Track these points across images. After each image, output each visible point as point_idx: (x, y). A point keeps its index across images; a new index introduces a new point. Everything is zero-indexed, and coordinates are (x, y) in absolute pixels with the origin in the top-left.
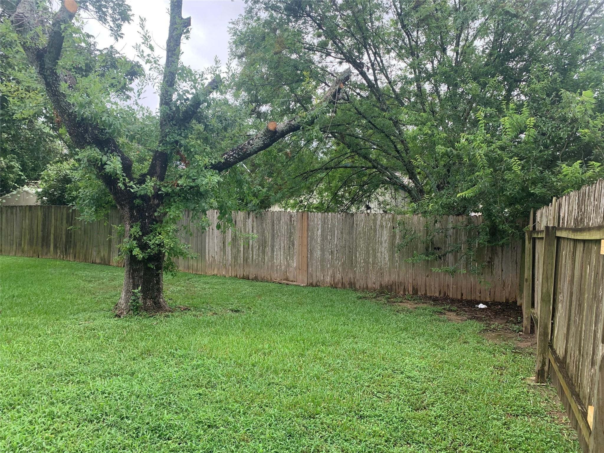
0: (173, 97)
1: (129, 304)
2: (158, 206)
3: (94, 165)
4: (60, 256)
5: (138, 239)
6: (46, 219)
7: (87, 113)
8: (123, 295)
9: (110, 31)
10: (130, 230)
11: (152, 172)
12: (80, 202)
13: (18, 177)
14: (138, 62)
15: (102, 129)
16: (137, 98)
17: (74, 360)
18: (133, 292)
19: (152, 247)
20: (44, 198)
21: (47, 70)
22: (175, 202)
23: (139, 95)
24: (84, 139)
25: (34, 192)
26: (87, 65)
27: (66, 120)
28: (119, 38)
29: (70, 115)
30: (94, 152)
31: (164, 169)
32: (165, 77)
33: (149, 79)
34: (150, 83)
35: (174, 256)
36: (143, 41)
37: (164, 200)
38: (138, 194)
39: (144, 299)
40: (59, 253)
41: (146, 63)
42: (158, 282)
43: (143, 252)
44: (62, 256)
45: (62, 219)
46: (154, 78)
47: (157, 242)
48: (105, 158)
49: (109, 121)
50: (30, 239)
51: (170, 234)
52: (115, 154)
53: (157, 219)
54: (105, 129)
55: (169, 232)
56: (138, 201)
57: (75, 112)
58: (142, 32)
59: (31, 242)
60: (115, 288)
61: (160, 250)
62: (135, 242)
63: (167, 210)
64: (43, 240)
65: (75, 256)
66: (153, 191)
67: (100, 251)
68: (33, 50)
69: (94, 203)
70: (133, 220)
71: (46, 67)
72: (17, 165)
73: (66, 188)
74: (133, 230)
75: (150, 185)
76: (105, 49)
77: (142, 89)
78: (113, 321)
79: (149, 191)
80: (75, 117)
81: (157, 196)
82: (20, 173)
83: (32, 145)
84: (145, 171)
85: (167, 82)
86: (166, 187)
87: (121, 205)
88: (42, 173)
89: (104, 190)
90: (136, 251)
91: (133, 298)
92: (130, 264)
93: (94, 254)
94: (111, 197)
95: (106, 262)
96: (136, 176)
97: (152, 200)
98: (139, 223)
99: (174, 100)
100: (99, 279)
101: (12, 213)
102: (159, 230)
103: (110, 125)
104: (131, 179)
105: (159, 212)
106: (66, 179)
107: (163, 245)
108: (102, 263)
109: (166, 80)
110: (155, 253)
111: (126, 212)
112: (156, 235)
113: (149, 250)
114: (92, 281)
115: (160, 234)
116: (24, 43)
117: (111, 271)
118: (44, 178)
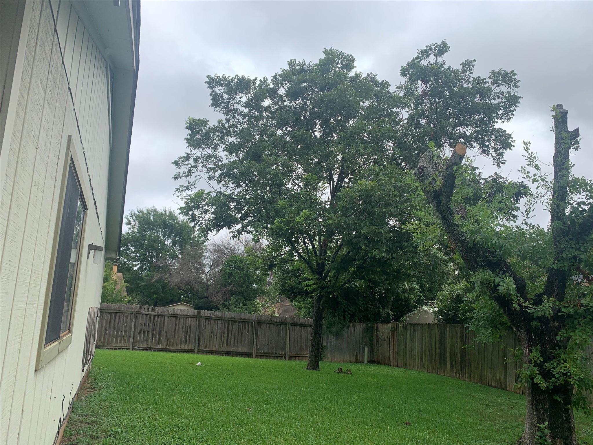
0: (566, 211)
1: (535, 440)
2: (559, 328)
3: (487, 287)
4: (456, 375)
5: (540, 366)
6: (442, 335)
7: (478, 239)
8: (527, 428)
9: (493, 161)
10: (529, 354)
11: (548, 292)
12: (476, 323)
13: (418, 297)
14: (523, 182)
15: (493, 252)
16: (525, 218)
18: (539, 427)
19: (557, 376)
20: (440, 317)
21: (443, 206)
22: (580, 325)
23: (527, 215)
24: (477, 263)
25: (431, 311)
26: (474, 195)
27: (460, 247)
28: (501, 165)
29: (462, 242)
30: (486, 274)
31: (563, 288)
32: (554, 193)
33: (537, 197)
34: (538, 201)
35: (586, 390)
36: (529, 163)
37: (566, 323)
38: (535, 315)
39: (553, 437)
40: (455, 372)
41: (533, 183)
42: (569, 420)
43: (546, 381)
44: (458, 375)
45: (456, 337)
46: (542, 195)
47: (562, 371)
48: (497, 280)
49: (499, 243)
50: (430, 355)
51: (578, 362)
52: (507, 274)
53: (560, 344)
54: (496, 251)
55: (577, 359)
56: (535, 323)
57: (468, 239)
58: (527, 155)
59: (430, 359)
61: (567, 381)
62: (536, 369)
63: (572, 334)
64: (440, 358)
65: (470, 376)
66: (551, 312)
67: (495, 374)
68: (431, 192)
69: (489, 324)
70: (531, 343)
71: (442, 204)
72: (417, 287)
73: (459, 307)
74: (532, 355)
75: (548, 305)
76: (489, 177)
77: (531, 208)
79: (547, 312)
80: (468, 244)
81: (557, 317)
82: (420, 294)
83: (430, 270)
84: (541, 290)
85: (558, 196)
86: (567, 307)
87: (517, 327)
88: (437, 294)
89: (498, 311)
90: (538, 379)
91: (539, 434)
92: (532, 393)
93: (490, 376)
94: (505, 318)
95: (502, 387)
96: (531, 295)
97: (552, 322)
98: (538, 348)
99: (567, 214)
100: (497, 404)
101: (414, 330)
102: (563, 356)
103: (501, 247)
104: (526, 300)
105: (561, 336)
106: (459, 299)
107: (570, 375)
108: (499, 386)
109: (556, 195)
110: (561, 384)
111: (523, 334)
112: (560, 362)
113: (553, 379)
114: (490, 406)
115: (565, 361)
116: (425, 189)
117: (509, 397)
118: (439, 298)
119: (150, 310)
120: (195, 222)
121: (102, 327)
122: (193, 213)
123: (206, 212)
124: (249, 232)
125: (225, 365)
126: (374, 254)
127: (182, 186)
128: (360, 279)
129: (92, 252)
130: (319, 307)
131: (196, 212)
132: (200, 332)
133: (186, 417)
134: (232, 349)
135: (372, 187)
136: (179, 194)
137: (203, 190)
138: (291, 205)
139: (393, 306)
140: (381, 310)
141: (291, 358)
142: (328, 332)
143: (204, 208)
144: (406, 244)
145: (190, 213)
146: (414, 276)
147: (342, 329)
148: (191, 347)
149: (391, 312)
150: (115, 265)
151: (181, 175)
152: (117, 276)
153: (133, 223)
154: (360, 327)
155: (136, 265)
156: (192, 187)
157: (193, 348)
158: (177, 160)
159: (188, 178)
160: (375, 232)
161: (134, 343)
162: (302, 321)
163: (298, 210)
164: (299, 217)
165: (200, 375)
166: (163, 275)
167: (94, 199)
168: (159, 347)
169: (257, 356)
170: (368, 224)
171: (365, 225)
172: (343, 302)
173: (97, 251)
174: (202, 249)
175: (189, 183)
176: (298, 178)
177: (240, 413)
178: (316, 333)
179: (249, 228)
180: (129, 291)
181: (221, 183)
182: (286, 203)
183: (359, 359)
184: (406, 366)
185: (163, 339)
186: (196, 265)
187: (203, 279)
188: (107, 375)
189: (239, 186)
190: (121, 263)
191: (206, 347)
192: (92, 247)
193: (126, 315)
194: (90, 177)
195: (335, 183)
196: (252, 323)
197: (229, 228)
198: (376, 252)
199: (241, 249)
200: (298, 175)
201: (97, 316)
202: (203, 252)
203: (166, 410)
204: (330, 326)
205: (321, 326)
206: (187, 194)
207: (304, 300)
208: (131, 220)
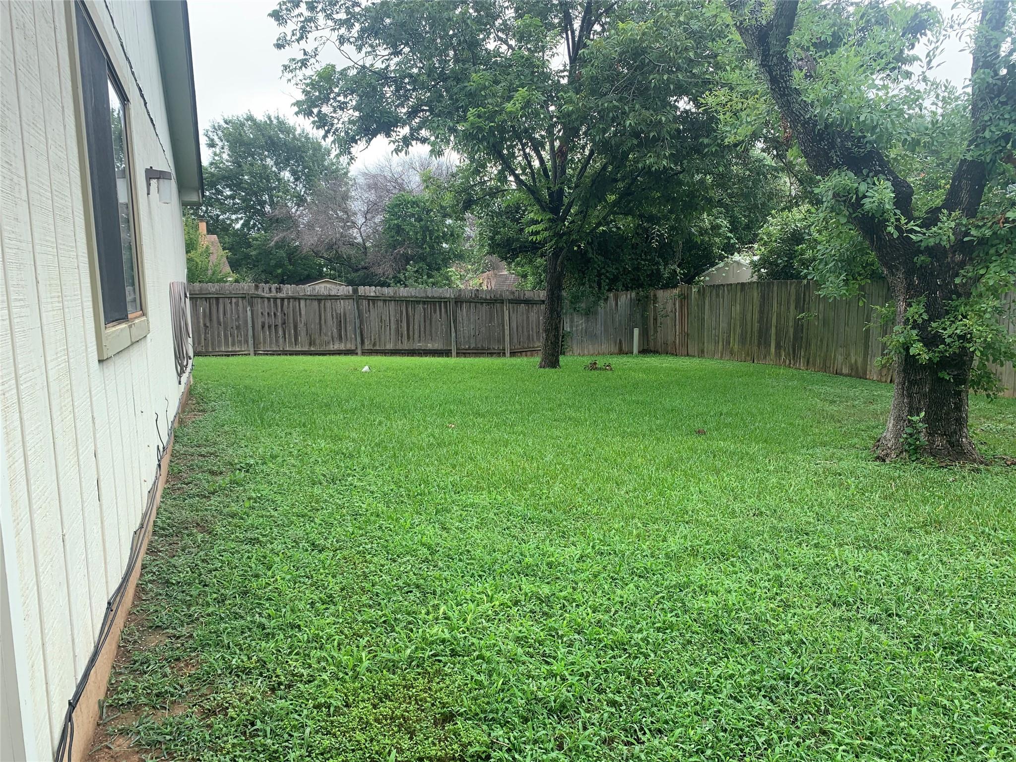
0: (1002, 49)
1: (902, 440)
2: (962, 264)
3: (845, 201)
4: (785, 361)
5: (921, 327)
6: (765, 300)
7: (833, 115)
8: (891, 424)
10: (906, 310)
11: (950, 203)
12: (820, 267)
13: (726, 241)
15: (859, 138)
17: (808, 514)
18: (909, 421)
19: (948, 341)
20: (762, 270)
21: (774, 56)
22: (1000, 255)
23: (929, 62)
24: (829, 159)
25: (748, 262)
26: (834, 34)
27: (800, 133)
29: (806, 122)
30: (844, 179)
31: (977, 195)
32: (984, 14)
33: (951, 27)
34: (953, 34)
35: (994, 361)
37: (975, 254)
38: (924, 245)
39: (931, 434)
40: (783, 357)
42: (959, 408)
43: (929, 350)
44: (788, 362)
45: (788, 302)
46: (962, 21)
47: (958, 331)
48: (863, 187)
49: (872, 120)
50: (742, 334)
51: (987, 316)
52: (881, 176)
53: (960, 290)
54: (864, 137)
55: (985, 312)
56: (922, 258)
57: (815, 116)
59: (743, 340)
60: (875, 415)
61: (964, 348)
62: (914, 332)
63: (982, 271)
64: (760, 337)
65: (808, 362)
66: (952, 237)
67: (849, 354)
68: (753, 30)
69: (843, 266)
70: (912, 292)
71: (771, 53)
72: (724, 223)
73: (796, 251)
74: (912, 310)
75: (947, 225)
77: (937, 48)
78: (873, 466)
79: (945, 238)
80: (815, 125)
81: (962, 246)
82: (729, 235)
83: (747, 188)
84: (938, 202)
85: (990, 21)
86: (981, 227)
87: (890, 268)
88: (760, 231)
89: (861, 243)
90: (917, 349)
91: (909, 430)
92: (904, 370)
93: (840, 358)
94: (872, 256)
95: (859, 374)
96: (920, 211)
97: (951, 255)
98: (923, 299)
99: (1003, 54)
100: (848, 398)
101: (718, 295)
102: (962, 309)
103: (874, 128)
104: (910, 218)
105: (964, 276)
106: (796, 237)
107: (971, 337)
108: (853, 374)
109: (987, 17)
110: (955, 353)
111: (899, 280)
112: (957, 319)
113: (941, 346)
114: (835, 402)
115: (965, 317)
116: (741, 24)
117: (868, 388)
118: (762, 239)
119: (273, 290)
120: (326, 128)
121: (199, 322)
122: (320, 112)
123: (342, 107)
124: (424, 141)
125: (408, 368)
126: (648, 162)
127: (294, 60)
128: (626, 214)
129: (154, 182)
130: (555, 268)
131: (326, 109)
132: (361, 323)
133: (354, 440)
134: (418, 345)
135: (644, 34)
136: (290, 75)
137: (333, 66)
138: (496, 82)
139: (683, 260)
140: (662, 267)
141: (513, 354)
142: (572, 311)
143: (339, 99)
144: (706, 141)
145: (315, 110)
146: (720, 203)
147: (596, 303)
148: (350, 346)
149: (678, 270)
150: (202, 221)
151: (288, 38)
152: (208, 241)
153: (220, 144)
154: (625, 298)
155: (237, 220)
156: (312, 60)
157: (353, 348)
158: (277, 8)
159: (302, 42)
160: (651, 121)
161: (256, 345)
162: (529, 295)
163: (510, 91)
164: (512, 102)
165: (370, 385)
166: (285, 233)
167: (138, 85)
168: (297, 349)
169: (458, 354)
170: (637, 106)
171: (633, 109)
172: (596, 260)
173: (161, 181)
174: (346, 184)
175: (305, 54)
176: (506, 28)
177: (437, 431)
178: (552, 311)
179: (424, 133)
180: (235, 265)
181: (364, 50)
182: (486, 77)
183: (625, 348)
184: (701, 354)
185: (303, 337)
186: (340, 214)
187: (355, 238)
188: (219, 392)
189: (397, 53)
190: (211, 217)
191: (374, 345)
192: (152, 174)
193: (234, 300)
194: (119, 37)
195: (577, 33)
196: (445, 302)
197: (388, 135)
198: (652, 160)
199: (414, 181)
200: (504, 23)
201: (186, 296)
202: (348, 190)
203: (321, 432)
204: (575, 299)
205: (560, 298)
206: (304, 75)
207: (531, 262)
208: (216, 138)
